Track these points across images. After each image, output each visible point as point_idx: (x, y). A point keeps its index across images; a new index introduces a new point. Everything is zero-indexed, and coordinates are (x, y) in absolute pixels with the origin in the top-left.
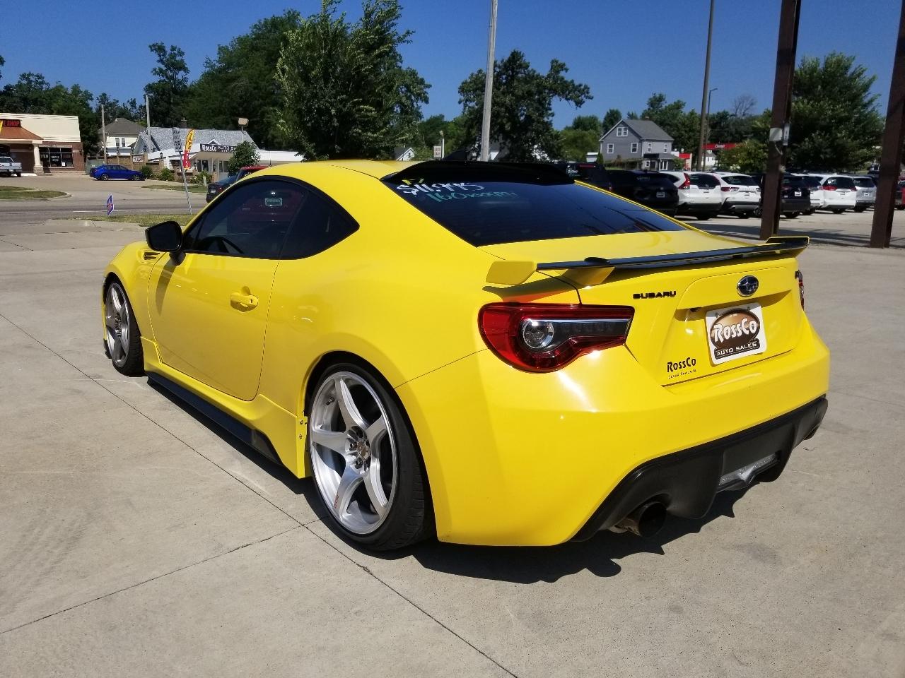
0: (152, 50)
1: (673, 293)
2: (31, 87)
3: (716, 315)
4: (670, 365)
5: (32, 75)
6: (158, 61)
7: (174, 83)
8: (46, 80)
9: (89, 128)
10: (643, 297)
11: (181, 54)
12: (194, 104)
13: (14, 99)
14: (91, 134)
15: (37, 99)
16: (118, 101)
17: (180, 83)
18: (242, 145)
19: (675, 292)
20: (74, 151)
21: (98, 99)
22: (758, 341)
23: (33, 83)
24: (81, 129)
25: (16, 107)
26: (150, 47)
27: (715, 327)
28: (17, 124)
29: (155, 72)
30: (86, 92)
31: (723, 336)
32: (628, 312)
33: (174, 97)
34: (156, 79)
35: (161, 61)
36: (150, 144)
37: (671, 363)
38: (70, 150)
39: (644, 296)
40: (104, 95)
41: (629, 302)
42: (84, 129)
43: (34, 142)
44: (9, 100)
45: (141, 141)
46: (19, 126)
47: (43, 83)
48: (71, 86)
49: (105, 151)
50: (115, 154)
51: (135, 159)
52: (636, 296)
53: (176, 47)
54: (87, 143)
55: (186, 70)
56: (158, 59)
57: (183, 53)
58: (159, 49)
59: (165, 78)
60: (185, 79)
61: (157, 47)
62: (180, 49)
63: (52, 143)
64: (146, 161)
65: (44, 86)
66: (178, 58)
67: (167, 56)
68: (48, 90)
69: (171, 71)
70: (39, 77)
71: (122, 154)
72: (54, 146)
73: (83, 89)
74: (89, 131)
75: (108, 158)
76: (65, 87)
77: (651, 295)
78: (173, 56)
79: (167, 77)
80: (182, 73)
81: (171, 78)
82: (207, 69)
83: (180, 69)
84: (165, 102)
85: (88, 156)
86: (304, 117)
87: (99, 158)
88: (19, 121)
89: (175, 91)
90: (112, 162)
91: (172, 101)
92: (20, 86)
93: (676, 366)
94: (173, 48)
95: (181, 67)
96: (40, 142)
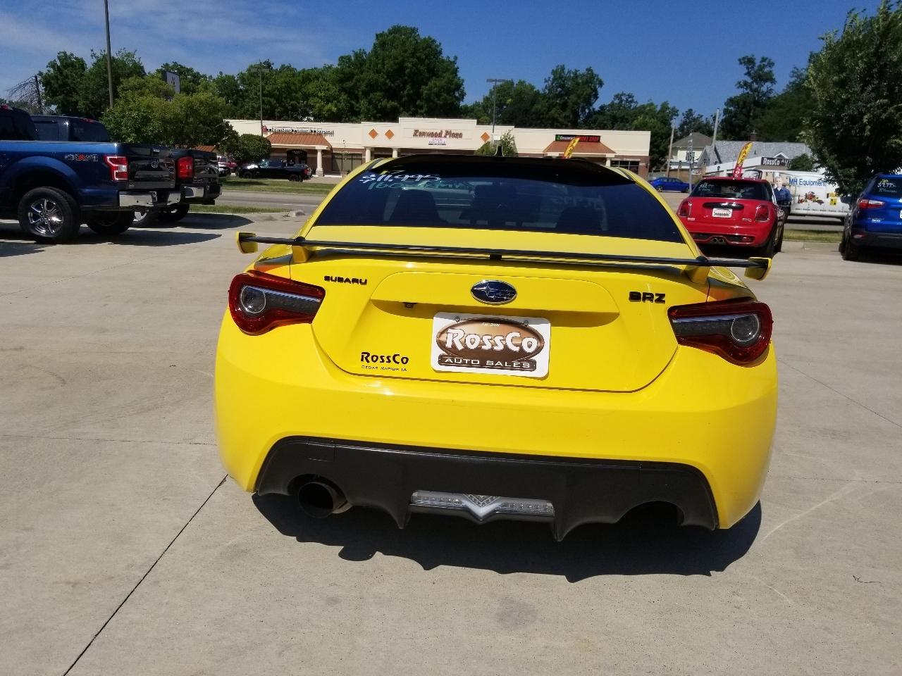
0: (741, 63)
1: (363, 281)
2: (621, 106)
3: (457, 318)
4: (366, 355)
5: (625, 94)
6: (745, 74)
7: (758, 95)
8: (635, 99)
9: (661, 142)
10: (332, 280)
11: (771, 64)
12: (770, 117)
13: (605, 117)
14: (661, 148)
15: (624, 116)
16: (702, 116)
17: (764, 95)
18: (800, 158)
19: (366, 281)
20: (640, 164)
21: (683, 114)
22: (534, 362)
23: (623, 103)
24: (652, 143)
25: (605, 125)
26: (740, 60)
27: (450, 330)
28: (597, 139)
29: (740, 85)
30: (674, 108)
31: (464, 344)
32: (319, 293)
33: (755, 110)
34: (738, 92)
35: (748, 74)
36: (713, 157)
37: (368, 354)
38: (637, 163)
39: (334, 279)
40: (690, 110)
41: (320, 282)
42: (656, 144)
43: (608, 155)
44: (601, 118)
45: (705, 154)
46: (599, 141)
47: (632, 102)
48: (661, 103)
49: (669, 164)
50: (677, 167)
51: (693, 173)
52: (327, 278)
53: (767, 59)
54: (656, 156)
55: (773, 81)
56: (747, 71)
57: (773, 64)
58: (748, 61)
59: (748, 90)
60: (770, 91)
61: (746, 60)
62: (770, 60)
63: (623, 157)
64: (704, 174)
65: (633, 104)
66: (767, 70)
67: (756, 68)
68: (635, 108)
69: (757, 84)
70: (630, 96)
71: (683, 167)
72: (625, 159)
73: (670, 106)
74: (660, 145)
75: (671, 170)
76: (655, 104)
77: (340, 280)
78: (761, 68)
79: (751, 90)
80: (768, 84)
81: (756, 90)
82: (793, 79)
83: (766, 81)
84: (744, 114)
85: (654, 169)
86: (834, 125)
87: (663, 171)
88: (599, 137)
89: (757, 103)
90: (673, 175)
91: (751, 114)
92: (612, 105)
93: (375, 358)
94: (764, 60)
95: (769, 78)
96: (612, 155)
